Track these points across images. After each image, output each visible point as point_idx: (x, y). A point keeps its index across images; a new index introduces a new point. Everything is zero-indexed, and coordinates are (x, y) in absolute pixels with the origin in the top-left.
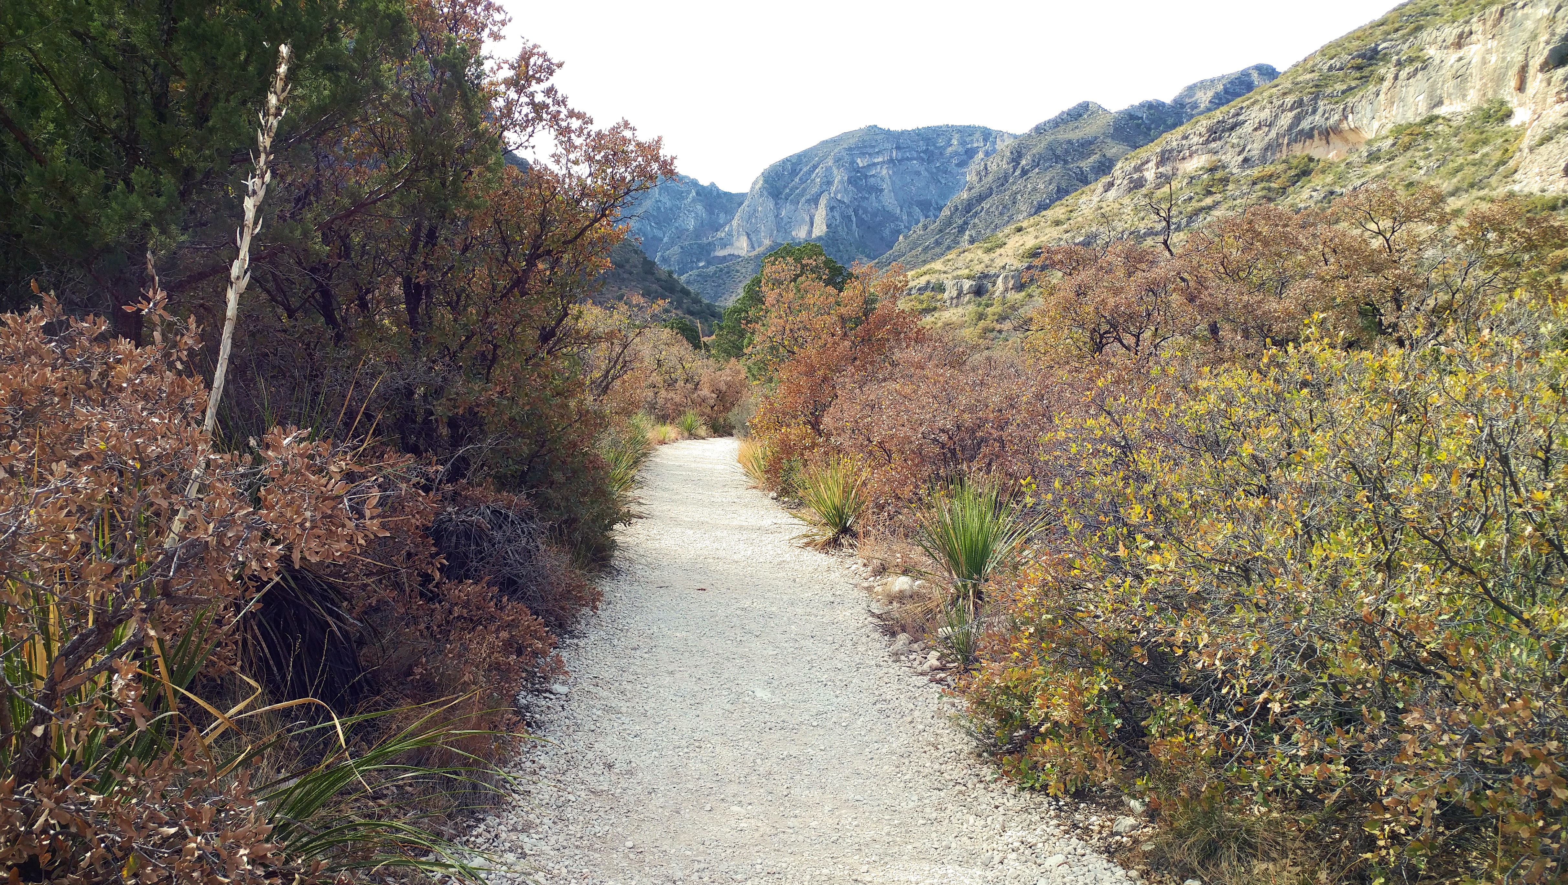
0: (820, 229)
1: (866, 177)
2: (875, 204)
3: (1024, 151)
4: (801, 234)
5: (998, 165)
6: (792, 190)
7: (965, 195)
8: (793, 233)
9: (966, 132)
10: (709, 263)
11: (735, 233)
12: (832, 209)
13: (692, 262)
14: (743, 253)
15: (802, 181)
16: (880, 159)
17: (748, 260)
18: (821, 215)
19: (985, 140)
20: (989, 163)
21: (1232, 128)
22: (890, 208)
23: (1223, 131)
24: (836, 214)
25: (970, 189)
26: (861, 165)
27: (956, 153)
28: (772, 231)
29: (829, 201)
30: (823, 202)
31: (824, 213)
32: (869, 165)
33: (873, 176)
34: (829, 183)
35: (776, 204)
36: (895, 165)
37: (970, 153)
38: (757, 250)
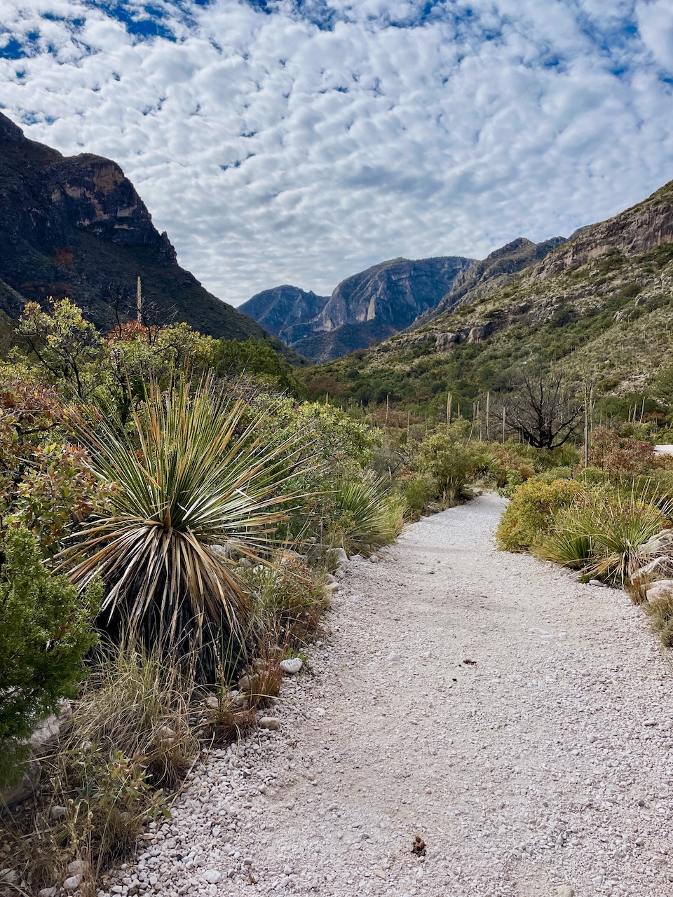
0: (371, 315)
1: (397, 286)
2: (402, 301)
3: (485, 267)
4: (361, 318)
5: (470, 275)
6: (356, 294)
7: (452, 294)
8: (357, 318)
9: (452, 260)
10: (309, 336)
11: (324, 318)
12: (378, 304)
13: (300, 335)
14: (329, 330)
15: (361, 289)
16: (405, 276)
17: (331, 333)
18: (372, 308)
19: (463, 265)
20: (465, 275)
21: (623, 228)
22: (411, 303)
23: (617, 230)
24: (381, 307)
25: (455, 290)
26: (394, 279)
27: (447, 272)
28: (345, 317)
29: (377, 299)
30: (373, 300)
31: (374, 306)
32: (398, 280)
33: (401, 285)
34: (377, 290)
35: (347, 302)
36: (413, 279)
37: (455, 272)
38: (337, 327)
